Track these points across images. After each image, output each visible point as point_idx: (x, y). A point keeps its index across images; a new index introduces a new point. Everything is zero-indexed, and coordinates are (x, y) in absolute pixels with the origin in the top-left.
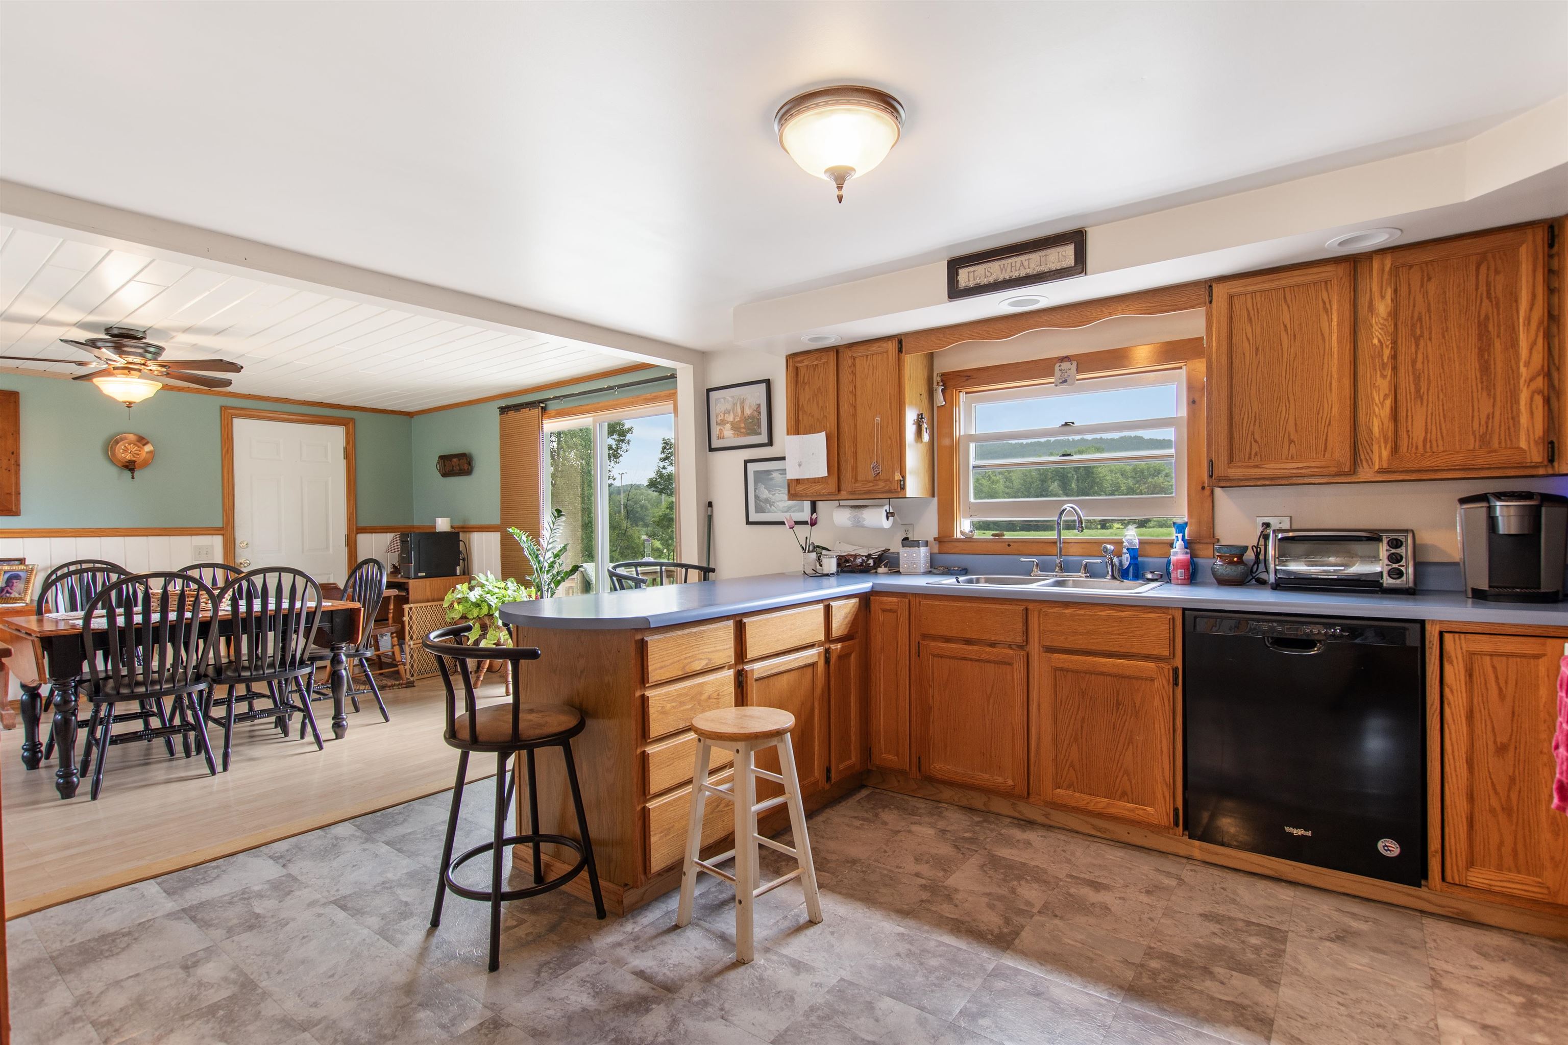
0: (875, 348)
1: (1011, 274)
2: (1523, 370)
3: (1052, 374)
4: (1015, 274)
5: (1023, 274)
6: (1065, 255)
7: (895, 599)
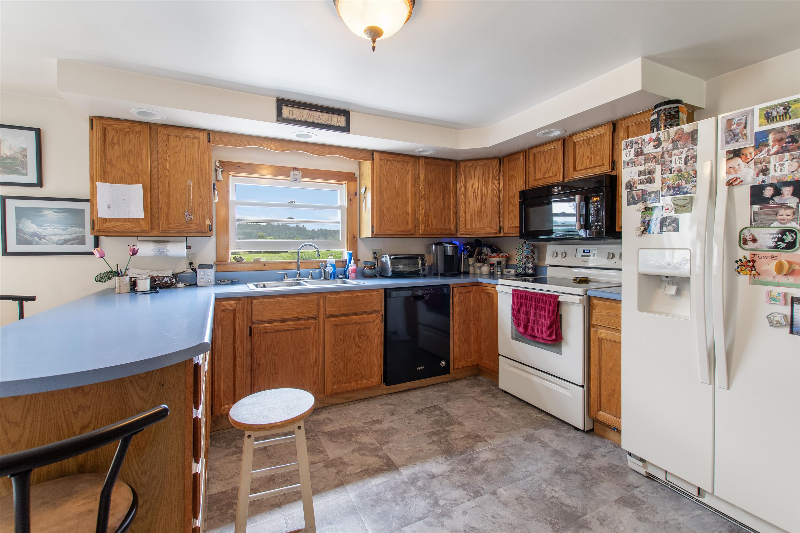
0: (188, 133)
1: (314, 120)
2: (451, 205)
3: (289, 176)
4: (316, 121)
5: (320, 122)
6: (340, 120)
7: (233, 302)
